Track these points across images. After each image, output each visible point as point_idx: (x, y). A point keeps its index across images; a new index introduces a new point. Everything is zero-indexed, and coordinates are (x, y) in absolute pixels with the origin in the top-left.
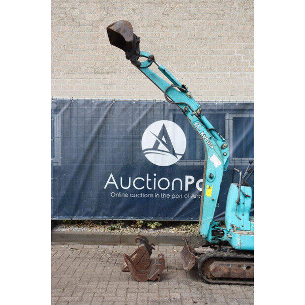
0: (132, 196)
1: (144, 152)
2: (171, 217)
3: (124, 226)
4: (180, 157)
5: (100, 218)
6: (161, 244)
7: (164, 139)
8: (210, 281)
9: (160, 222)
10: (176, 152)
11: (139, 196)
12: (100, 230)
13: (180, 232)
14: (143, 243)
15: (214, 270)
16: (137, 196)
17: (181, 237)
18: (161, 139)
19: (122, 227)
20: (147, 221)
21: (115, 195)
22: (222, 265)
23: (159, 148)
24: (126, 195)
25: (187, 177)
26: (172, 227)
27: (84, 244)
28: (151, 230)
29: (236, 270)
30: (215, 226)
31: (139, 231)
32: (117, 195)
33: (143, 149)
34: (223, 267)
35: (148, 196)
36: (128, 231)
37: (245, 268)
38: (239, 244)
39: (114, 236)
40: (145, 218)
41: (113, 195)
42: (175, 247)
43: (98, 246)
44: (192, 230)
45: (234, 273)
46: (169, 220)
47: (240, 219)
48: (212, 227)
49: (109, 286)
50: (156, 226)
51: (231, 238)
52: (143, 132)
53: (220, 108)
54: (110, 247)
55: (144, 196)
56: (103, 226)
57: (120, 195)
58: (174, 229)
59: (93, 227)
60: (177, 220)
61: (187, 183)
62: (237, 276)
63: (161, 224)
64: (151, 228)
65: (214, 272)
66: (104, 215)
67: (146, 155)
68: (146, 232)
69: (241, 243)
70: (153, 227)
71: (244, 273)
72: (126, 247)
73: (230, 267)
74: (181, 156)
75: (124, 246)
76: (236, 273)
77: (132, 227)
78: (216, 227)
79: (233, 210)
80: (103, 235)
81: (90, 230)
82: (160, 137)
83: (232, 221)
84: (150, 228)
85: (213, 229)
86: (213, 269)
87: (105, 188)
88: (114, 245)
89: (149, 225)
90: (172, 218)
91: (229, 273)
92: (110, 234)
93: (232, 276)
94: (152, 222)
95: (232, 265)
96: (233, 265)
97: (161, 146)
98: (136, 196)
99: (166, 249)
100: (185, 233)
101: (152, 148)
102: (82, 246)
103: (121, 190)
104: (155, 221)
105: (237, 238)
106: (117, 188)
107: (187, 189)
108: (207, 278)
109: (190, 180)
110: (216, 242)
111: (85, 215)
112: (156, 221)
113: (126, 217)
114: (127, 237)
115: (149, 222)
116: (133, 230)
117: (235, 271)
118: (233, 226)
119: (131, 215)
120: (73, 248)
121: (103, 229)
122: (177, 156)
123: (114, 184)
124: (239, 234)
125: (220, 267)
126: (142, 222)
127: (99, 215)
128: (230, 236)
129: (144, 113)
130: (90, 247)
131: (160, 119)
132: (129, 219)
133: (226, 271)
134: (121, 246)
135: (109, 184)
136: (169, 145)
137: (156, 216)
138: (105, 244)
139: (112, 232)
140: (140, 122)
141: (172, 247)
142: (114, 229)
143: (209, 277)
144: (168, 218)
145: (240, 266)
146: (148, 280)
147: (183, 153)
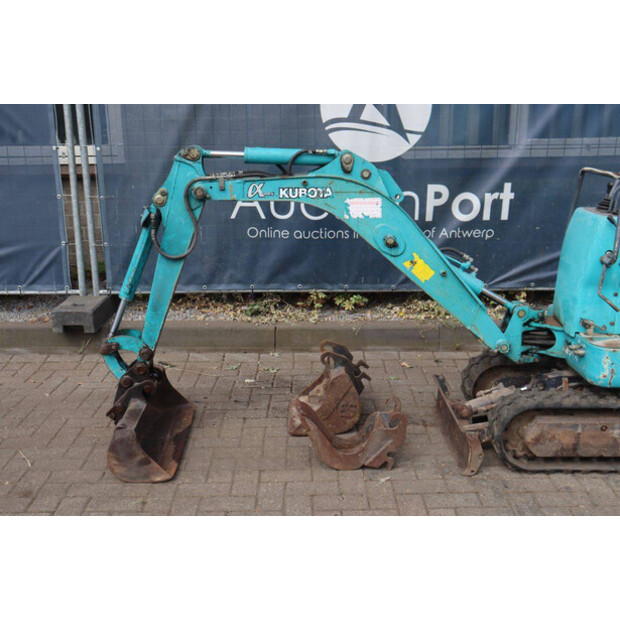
0: (298, 235)
1: (327, 128)
2: (391, 283)
3: (282, 305)
4: (414, 139)
5: (223, 288)
6: (369, 347)
8: (524, 464)
9: (364, 295)
10: (406, 126)
11: (316, 235)
12: (225, 316)
13: (411, 317)
14: (342, 364)
15: (537, 440)
16: (311, 235)
17: (416, 330)
19: (275, 307)
20: (333, 293)
21: (259, 233)
22: (559, 426)
23: (362, 118)
24: (284, 234)
25: (432, 189)
26: (390, 305)
27: (189, 351)
28: (342, 312)
29: (594, 437)
30: (531, 320)
31: (316, 316)
32: (263, 233)
33: (324, 121)
34: (559, 433)
35: (336, 235)
36: (290, 318)
37: (616, 432)
38: (607, 373)
39: (258, 332)
40: (329, 287)
41: (254, 233)
42: (402, 354)
43: (222, 354)
44: (439, 313)
45: (587, 445)
46: (386, 291)
47: (617, 310)
48: (524, 325)
49: (263, 489)
50: (355, 305)
51: (582, 356)
54: (250, 358)
55: (327, 235)
56: (231, 306)
57: (270, 233)
58: (397, 309)
59: (208, 307)
60: (405, 290)
61: (432, 203)
62: (594, 452)
63: (366, 300)
64: (344, 309)
65: (535, 444)
66: (232, 280)
67: (331, 135)
68: (333, 319)
69: (612, 371)
70: (348, 306)
71: (615, 444)
72: (289, 355)
73: (579, 430)
74: (419, 137)
75: (284, 355)
76: (592, 446)
77: (297, 306)
78: (533, 324)
79: (589, 283)
80: (232, 330)
81: (201, 317)
83: (584, 312)
84: (340, 308)
85: (527, 328)
86: (533, 437)
87: (233, 216)
88: (260, 351)
89: (338, 302)
90: (393, 286)
91: (575, 447)
92: (249, 326)
93: (582, 452)
94: (347, 296)
95: (584, 426)
96: (586, 427)
97: (369, 114)
98: (307, 235)
99: (384, 361)
100: (423, 322)
101: (346, 115)
102: (184, 355)
103: (271, 222)
104: (352, 294)
105: (604, 359)
106: (263, 217)
107: (429, 217)
108: (515, 457)
109: (438, 195)
110: (531, 360)
111: (189, 283)
112: (356, 294)
113: (284, 284)
114: (289, 332)
115: (338, 294)
116: (301, 314)
117: (591, 442)
118: (585, 325)
119: (296, 280)
120: (164, 360)
121: (232, 313)
122: (408, 135)
123: (255, 208)
124: (609, 346)
125: (553, 432)
126: (324, 296)
127: (220, 283)
128: (581, 352)
130: (203, 357)
132: (291, 289)
133: (567, 440)
134: (276, 355)
135: (241, 208)
137: (356, 281)
138: (238, 351)
139: (254, 320)
141: (395, 353)
142: (256, 313)
143: (520, 454)
144: (383, 285)
145: (604, 429)
146: (363, 467)
147: (423, 129)
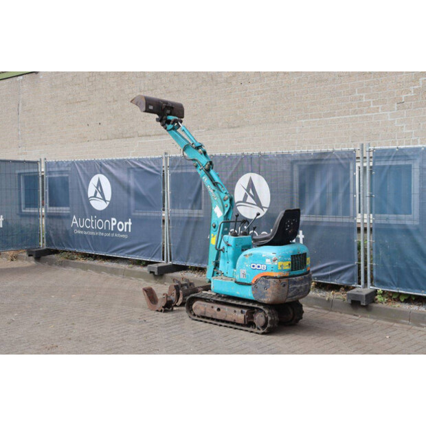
1: (237, 205)
7: (251, 192)
8: (196, 318)
10: (263, 205)
18: (248, 192)
22: (201, 304)
23: (247, 201)
33: (236, 202)
34: (200, 306)
37: (216, 309)
52: (235, 184)
53: (296, 159)
62: (209, 316)
67: (238, 208)
71: (215, 314)
73: (206, 307)
74: (267, 209)
76: (209, 313)
82: (248, 190)
86: (194, 307)
91: (205, 312)
93: (207, 315)
95: (207, 305)
97: (250, 199)
101: (242, 200)
111: (195, 262)
117: (209, 311)
122: (264, 209)
129: (235, 166)
131: (248, 172)
133: (203, 310)
136: (256, 197)
140: (232, 176)
143: (193, 314)
145: (212, 307)
146: (157, 311)
147: (268, 206)
